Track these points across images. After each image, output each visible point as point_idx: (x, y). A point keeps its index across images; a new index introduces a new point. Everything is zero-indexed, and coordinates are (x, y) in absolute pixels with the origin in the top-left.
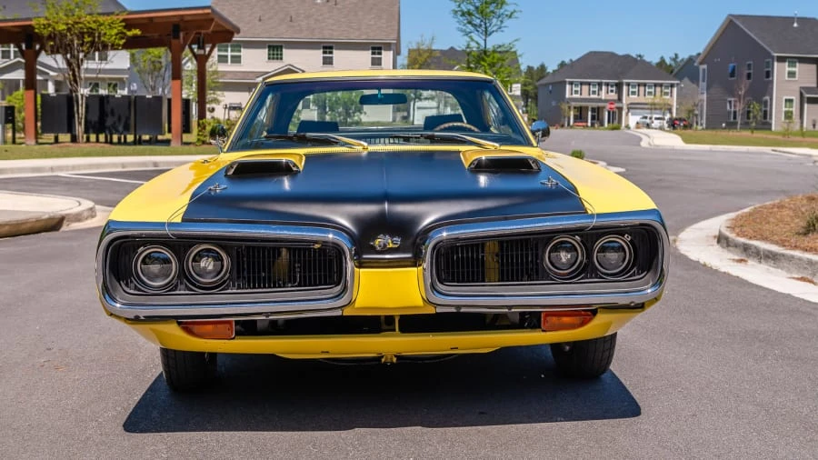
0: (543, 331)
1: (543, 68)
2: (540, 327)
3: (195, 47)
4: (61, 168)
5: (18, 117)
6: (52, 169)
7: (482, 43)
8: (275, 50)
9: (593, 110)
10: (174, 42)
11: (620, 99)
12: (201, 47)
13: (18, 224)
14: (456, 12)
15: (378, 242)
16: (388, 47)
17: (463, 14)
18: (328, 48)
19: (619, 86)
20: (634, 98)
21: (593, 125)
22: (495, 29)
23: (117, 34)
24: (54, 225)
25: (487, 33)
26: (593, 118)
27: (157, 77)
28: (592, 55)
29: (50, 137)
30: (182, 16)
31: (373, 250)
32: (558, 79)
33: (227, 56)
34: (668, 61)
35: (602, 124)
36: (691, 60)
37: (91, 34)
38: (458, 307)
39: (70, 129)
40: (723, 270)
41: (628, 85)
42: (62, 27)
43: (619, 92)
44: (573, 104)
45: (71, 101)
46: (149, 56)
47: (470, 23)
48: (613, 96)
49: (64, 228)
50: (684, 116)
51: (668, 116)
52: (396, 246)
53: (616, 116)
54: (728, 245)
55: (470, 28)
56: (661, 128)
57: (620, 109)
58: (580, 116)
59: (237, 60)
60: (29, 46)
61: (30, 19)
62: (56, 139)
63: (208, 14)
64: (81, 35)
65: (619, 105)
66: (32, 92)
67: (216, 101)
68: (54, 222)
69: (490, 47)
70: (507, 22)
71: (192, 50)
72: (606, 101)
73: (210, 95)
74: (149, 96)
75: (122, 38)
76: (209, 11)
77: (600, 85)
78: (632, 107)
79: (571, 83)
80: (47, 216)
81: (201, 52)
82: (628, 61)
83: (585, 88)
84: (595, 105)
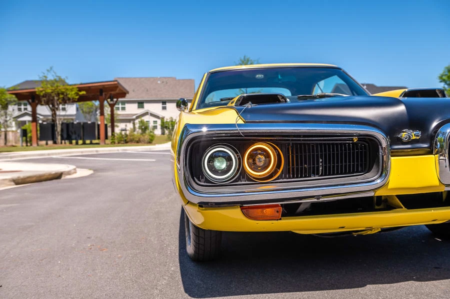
3: (109, 100)
4: (53, 154)
5: (29, 135)
6: (49, 154)
8: (141, 104)
10: (100, 97)
12: (112, 100)
13: (40, 176)
15: (404, 135)
18: (164, 102)
23: (74, 94)
24: (58, 176)
27: (91, 115)
29: (44, 142)
30: (103, 85)
31: (400, 141)
33: (119, 108)
37: (63, 93)
39: (53, 139)
42: (49, 91)
45: (53, 126)
46: (87, 106)
49: (63, 178)
52: (418, 138)
59: (123, 109)
60: (33, 101)
61: (34, 88)
62: (47, 144)
63: (116, 84)
64: (58, 95)
66: (35, 124)
67: (118, 126)
68: (58, 175)
71: (108, 102)
73: (116, 124)
74: (89, 122)
75: (77, 95)
76: (116, 83)
80: (54, 173)
81: (112, 102)
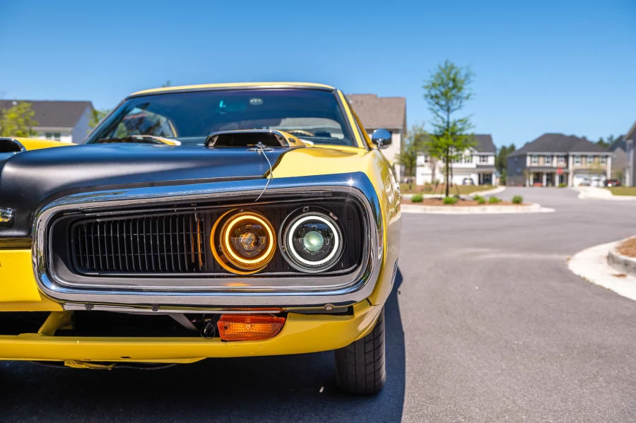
0: (223, 341)
1: (513, 147)
2: (217, 335)
7: (445, 118)
9: (547, 174)
11: (567, 167)
14: (426, 96)
16: (397, 131)
17: (432, 97)
19: (566, 157)
20: (578, 166)
21: (547, 185)
22: (456, 107)
25: (448, 110)
26: (547, 180)
28: (547, 136)
32: (522, 153)
34: (606, 141)
35: (553, 184)
36: (621, 137)
38: (90, 304)
40: (598, 283)
41: (573, 156)
43: (567, 161)
44: (532, 171)
47: (437, 103)
48: (562, 164)
50: (615, 178)
51: (603, 179)
53: (564, 179)
54: (614, 262)
55: (437, 107)
56: (598, 186)
57: (567, 174)
58: (538, 179)
65: (565, 171)
69: (451, 120)
70: (465, 103)
72: (557, 168)
77: (552, 156)
78: (576, 172)
79: (531, 156)
82: (573, 139)
83: (541, 159)
84: (549, 171)
